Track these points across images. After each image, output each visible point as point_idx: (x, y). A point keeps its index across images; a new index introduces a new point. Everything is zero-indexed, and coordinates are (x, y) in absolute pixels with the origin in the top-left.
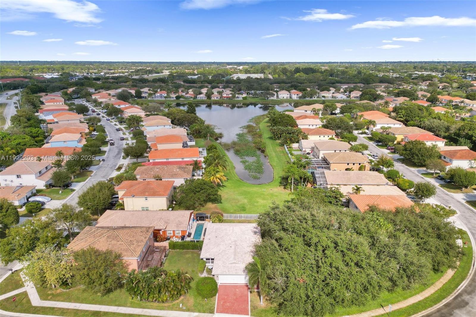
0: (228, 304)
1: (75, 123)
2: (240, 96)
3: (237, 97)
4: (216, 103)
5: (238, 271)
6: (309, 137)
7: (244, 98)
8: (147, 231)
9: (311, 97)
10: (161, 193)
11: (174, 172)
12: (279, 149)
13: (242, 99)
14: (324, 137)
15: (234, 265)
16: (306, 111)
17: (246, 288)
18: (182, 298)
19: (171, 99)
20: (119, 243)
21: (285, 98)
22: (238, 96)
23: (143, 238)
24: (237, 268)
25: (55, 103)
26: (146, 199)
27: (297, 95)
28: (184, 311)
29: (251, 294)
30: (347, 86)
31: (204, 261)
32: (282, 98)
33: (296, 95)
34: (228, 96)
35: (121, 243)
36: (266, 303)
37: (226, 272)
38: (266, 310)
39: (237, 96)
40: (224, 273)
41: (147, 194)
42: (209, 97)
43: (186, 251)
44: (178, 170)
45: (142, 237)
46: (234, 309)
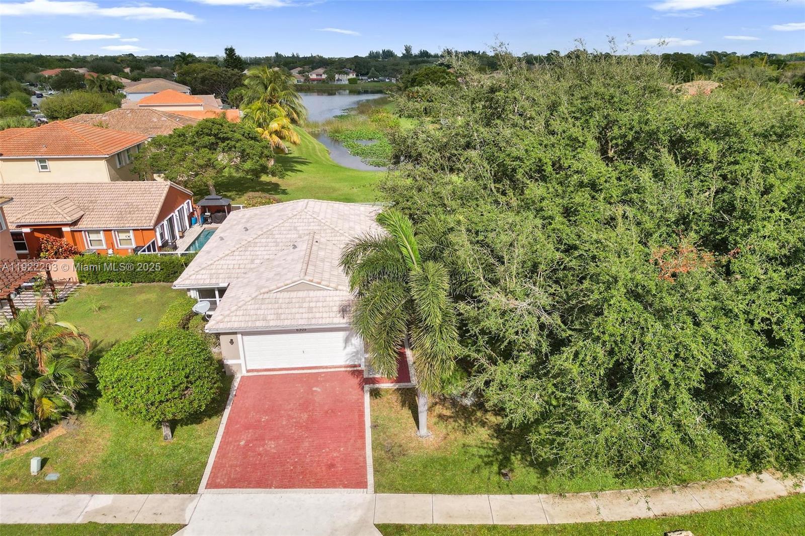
2: (344, 77)
3: (338, 80)
7: (352, 82)
10: (88, 147)
13: (347, 82)
15: (301, 294)
17: (355, 381)
22: (340, 78)
26: (44, 168)
29: (378, 400)
31: (189, 298)
34: (319, 77)
36: (442, 429)
38: (445, 459)
39: (337, 76)
41: (44, 149)
46: (295, 464)
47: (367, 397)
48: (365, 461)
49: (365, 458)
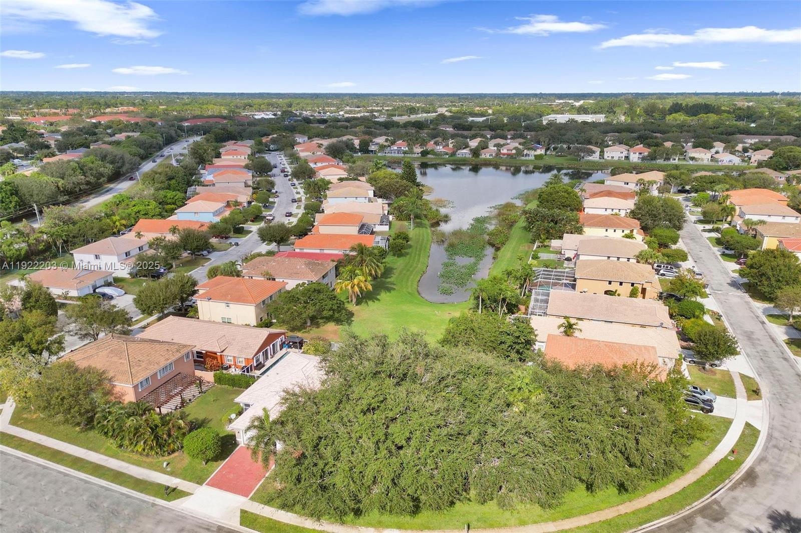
0: (231, 476)
1: (235, 187)
2: (532, 153)
3: (526, 155)
4: (487, 164)
6: (585, 229)
7: (538, 157)
9: (668, 159)
10: (249, 298)
11: (297, 268)
12: (523, 247)
13: (533, 158)
14: (615, 231)
16: (628, 184)
18: (176, 454)
19: (413, 156)
21: (616, 158)
22: (528, 153)
23: (163, 360)
25: (235, 157)
26: (229, 306)
27: (640, 153)
28: (165, 474)
30: (757, 140)
31: (240, 407)
32: (610, 158)
33: (638, 153)
34: (510, 152)
35: (123, 361)
39: (525, 152)
41: (229, 297)
42: (475, 153)
44: (303, 267)
45: (161, 358)
46: (234, 483)
48: (254, 489)
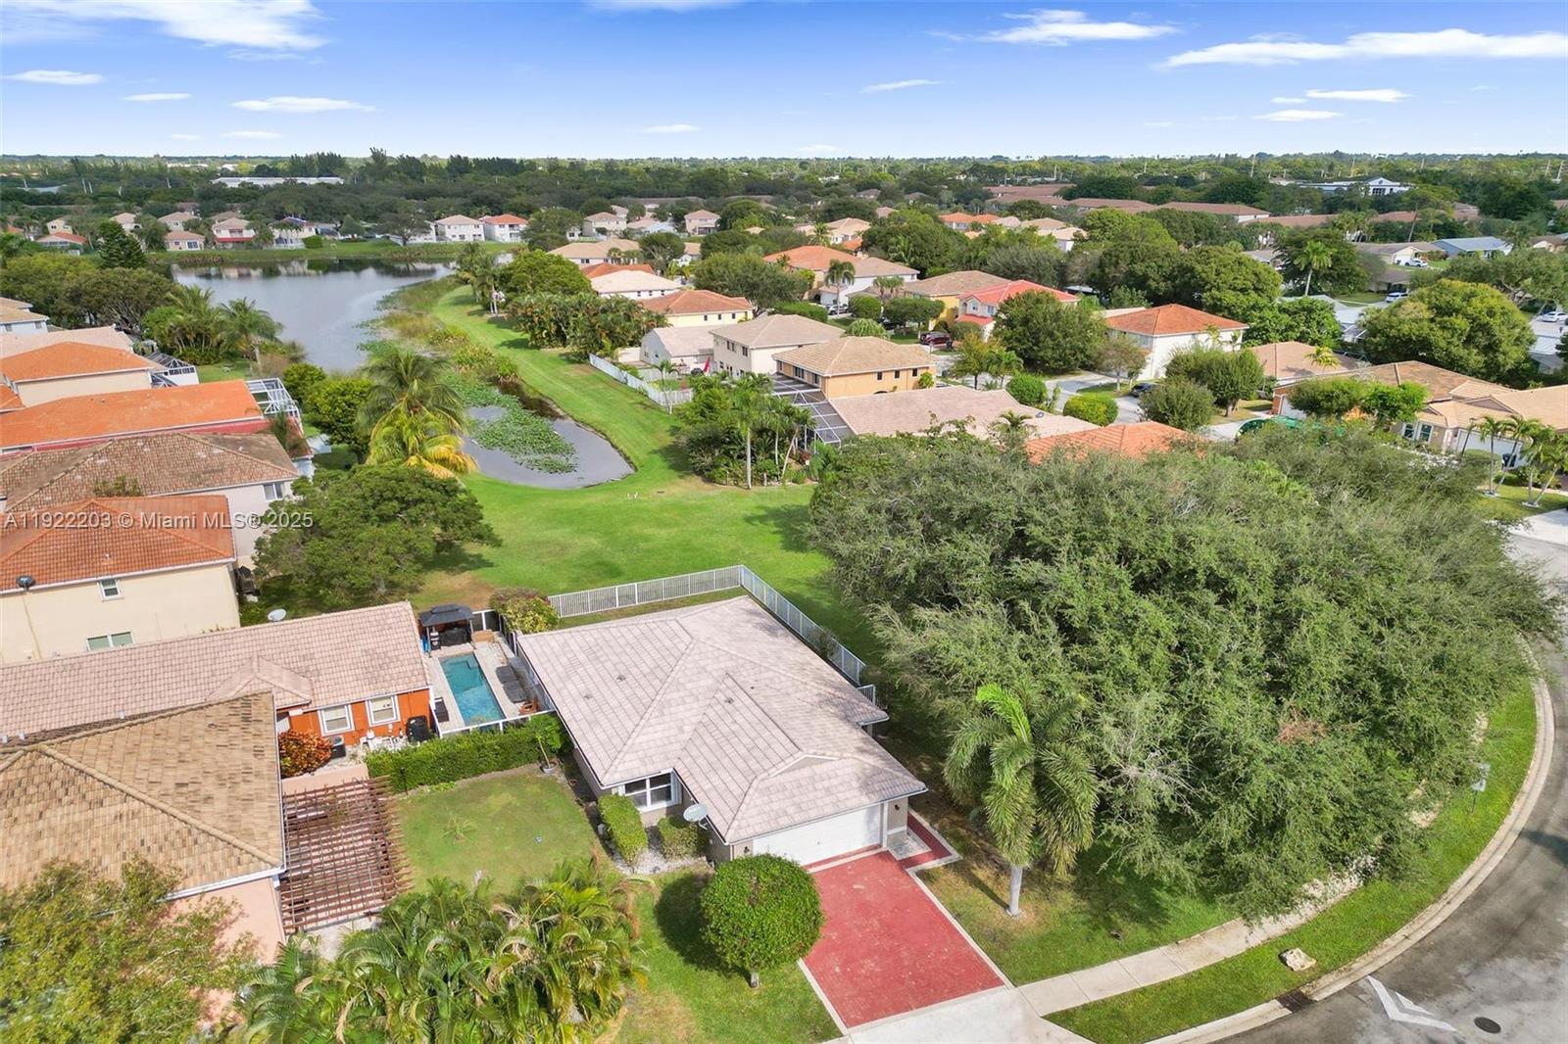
2: (292, 234)
3: (280, 240)
4: (191, 264)
5: (841, 796)
6: (671, 320)
7: (310, 243)
8: (246, 719)
10: (188, 547)
11: (198, 459)
12: (573, 371)
13: (300, 245)
14: (720, 317)
15: (805, 772)
17: (890, 868)
20: (108, 811)
21: (468, 239)
22: (284, 237)
23: (250, 758)
24: (826, 783)
26: (114, 592)
27: (511, 226)
29: (936, 885)
30: (659, 204)
31: (623, 801)
33: (507, 226)
34: (237, 236)
35: (121, 808)
37: (786, 814)
38: (1054, 934)
39: (277, 233)
40: (784, 821)
41: (108, 562)
43: (473, 786)
44: (216, 451)
45: (237, 754)
46: (913, 978)
47: (919, 881)
48: (979, 957)
49: (976, 953)
